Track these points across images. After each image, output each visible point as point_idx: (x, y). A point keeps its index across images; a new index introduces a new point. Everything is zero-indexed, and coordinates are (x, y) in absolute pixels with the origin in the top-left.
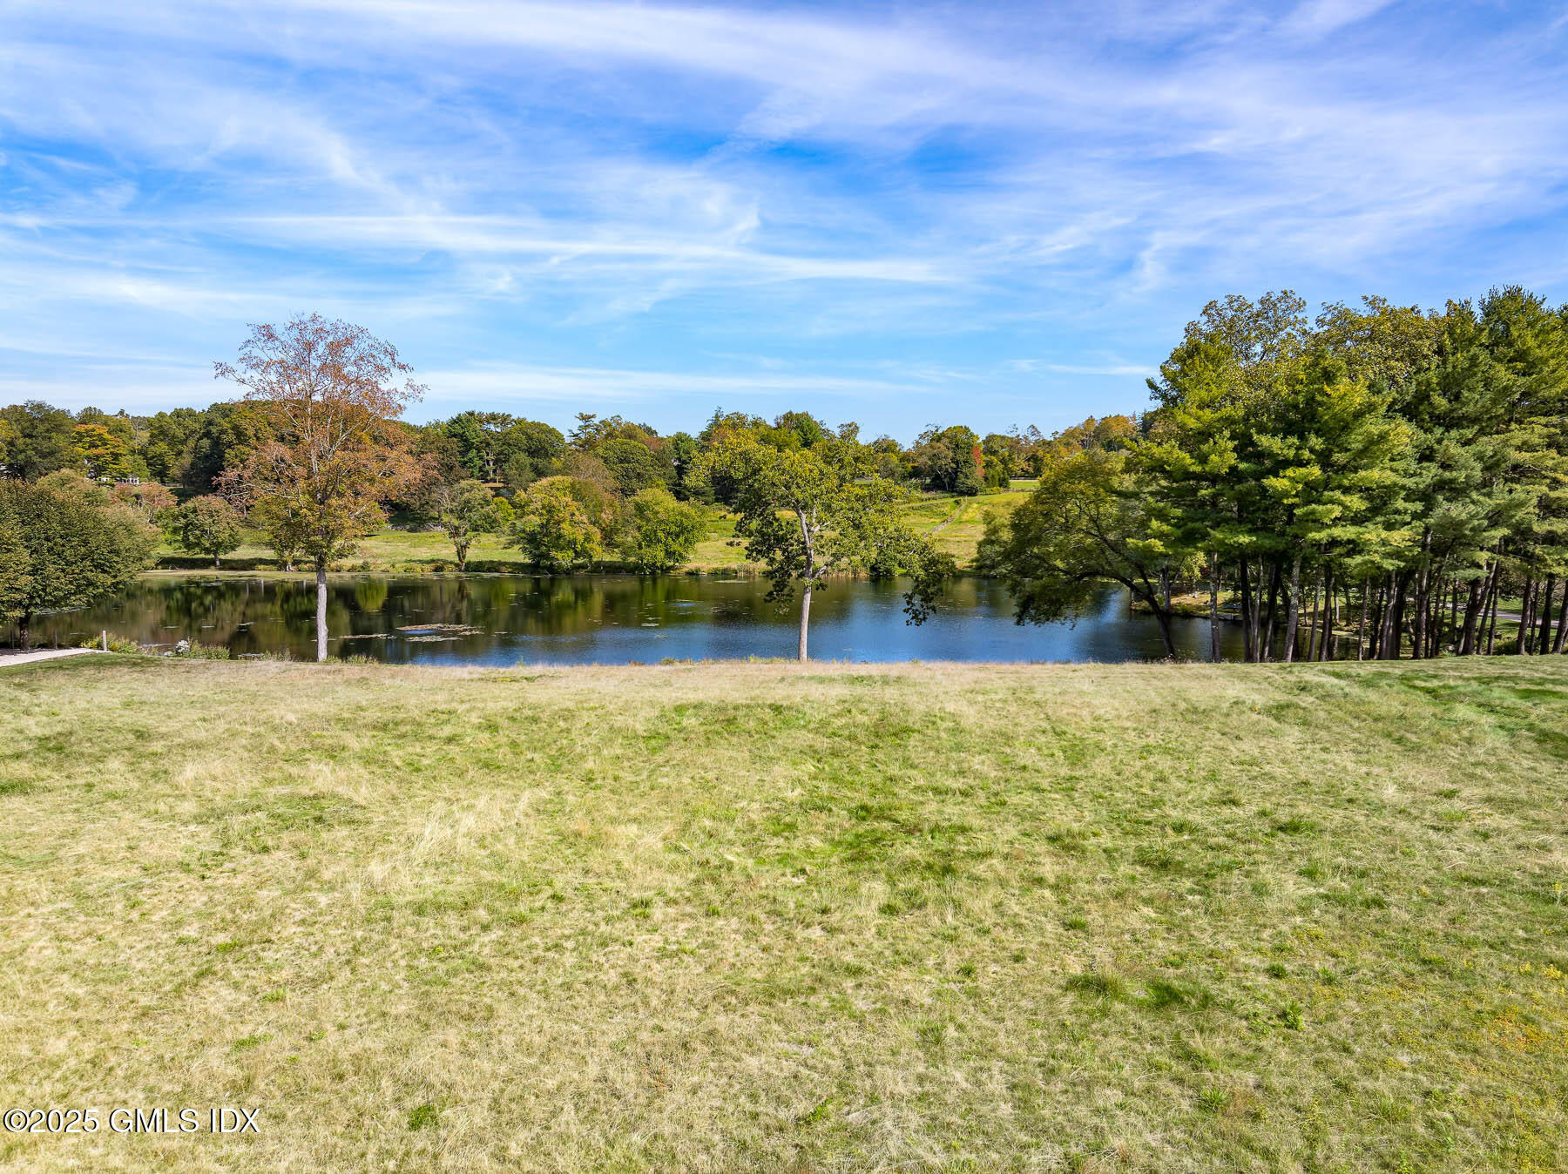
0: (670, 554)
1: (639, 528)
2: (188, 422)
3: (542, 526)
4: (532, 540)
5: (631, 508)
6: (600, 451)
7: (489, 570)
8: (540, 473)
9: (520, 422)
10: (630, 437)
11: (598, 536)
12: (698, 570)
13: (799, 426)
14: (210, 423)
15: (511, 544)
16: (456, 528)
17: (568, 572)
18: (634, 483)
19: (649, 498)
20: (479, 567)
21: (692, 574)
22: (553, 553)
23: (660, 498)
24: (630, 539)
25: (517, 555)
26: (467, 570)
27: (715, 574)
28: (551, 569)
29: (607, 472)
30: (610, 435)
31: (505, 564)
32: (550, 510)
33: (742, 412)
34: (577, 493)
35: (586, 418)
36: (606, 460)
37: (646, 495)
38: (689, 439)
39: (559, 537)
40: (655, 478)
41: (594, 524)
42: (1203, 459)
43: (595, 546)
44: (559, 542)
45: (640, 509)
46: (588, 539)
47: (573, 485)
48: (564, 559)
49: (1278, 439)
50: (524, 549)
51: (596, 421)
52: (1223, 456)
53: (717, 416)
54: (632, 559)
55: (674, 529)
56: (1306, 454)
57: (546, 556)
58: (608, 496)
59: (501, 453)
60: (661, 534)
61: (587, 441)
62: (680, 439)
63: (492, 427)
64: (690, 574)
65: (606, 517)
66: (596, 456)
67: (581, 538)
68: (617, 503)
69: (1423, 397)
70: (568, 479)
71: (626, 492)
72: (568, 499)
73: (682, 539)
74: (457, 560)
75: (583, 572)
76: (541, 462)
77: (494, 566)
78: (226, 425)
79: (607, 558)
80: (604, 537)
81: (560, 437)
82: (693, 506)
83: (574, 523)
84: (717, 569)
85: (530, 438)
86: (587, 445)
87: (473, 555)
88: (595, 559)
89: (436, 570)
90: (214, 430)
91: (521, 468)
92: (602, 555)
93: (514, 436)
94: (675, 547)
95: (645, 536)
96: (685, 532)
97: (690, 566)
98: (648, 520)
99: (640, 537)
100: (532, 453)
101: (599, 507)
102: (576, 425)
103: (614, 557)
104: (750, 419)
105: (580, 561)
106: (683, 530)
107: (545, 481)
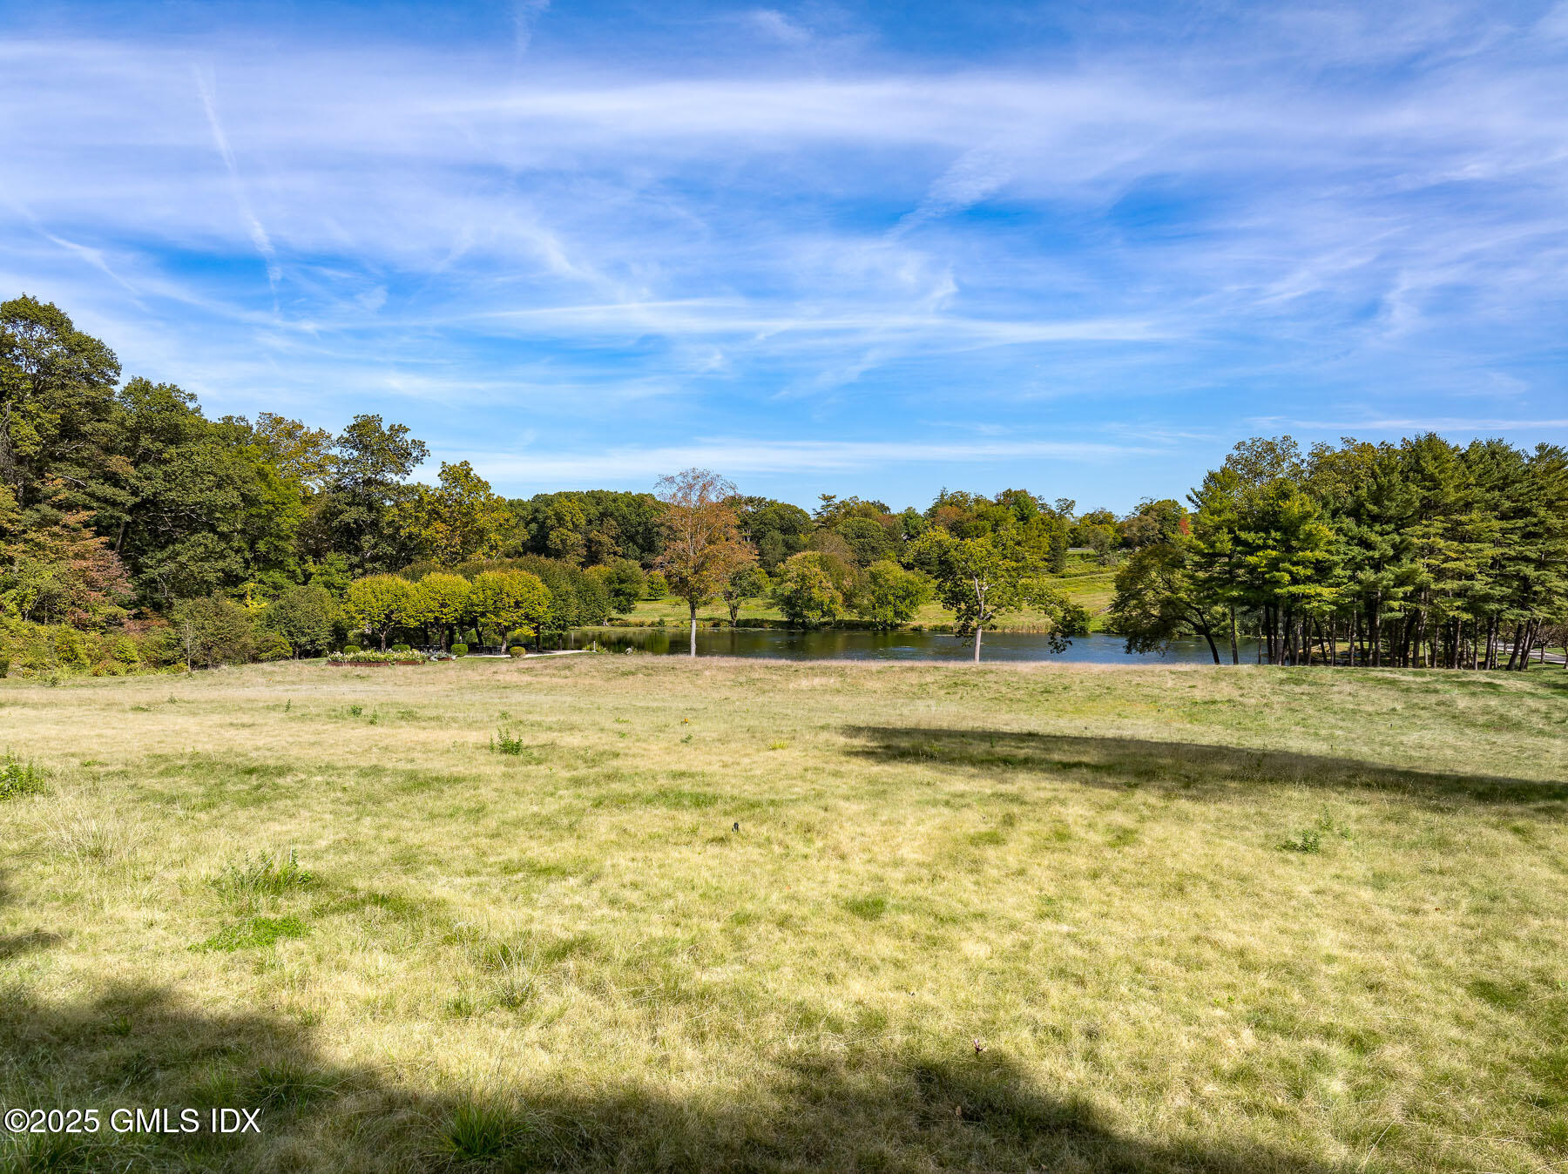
0: (897, 614)
1: (873, 593)
2: (519, 510)
3: (796, 591)
4: (788, 602)
5: (867, 577)
6: (841, 528)
7: (755, 626)
8: (791, 548)
9: (772, 503)
10: (866, 516)
11: (840, 599)
12: (921, 627)
13: (1017, 503)
14: (537, 511)
15: (770, 606)
16: (731, 594)
17: (817, 628)
18: (870, 556)
19: (881, 568)
20: (747, 623)
21: (917, 630)
22: (805, 612)
23: (892, 570)
24: (866, 602)
25: (776, 614)
26: (737, 626)
27: (935, 630)
28: (804, 625)
29: (847, 547)
30: (848, 513)
31: (767, 621)
32: (803, 578)
33: (965, 490)
34: (824, 564)
35: (827, 498)
36: (845, 536)
37: (879, 566)
38: (917, 516)
39: (810, 599)
40: (887, 551)
41: (837, 589)
42: (1212, 545)
43: (838, 607)
44: (810, 604)
45: (874, 577)
46: (832, 601)
47: (821, 558)
48: (814, 617)
49: (1252, 534)
50: (782, 610)
51: (837, 501)
52: (1225, 542)
53: (942, 495)
54: (867, 618)
55: (901, 593)
56: (1270, 542)
57: (800, 615)
58: (848, 567)
59: (759, 530)
60: (891, 598)
61: (828, 519)
62: (909, 516)
63: (750, 509)
64: (914, 629)
65: (847, 583)
66: (838, 533)
67: (827, 601)
68: (855, 572)
69: (1360, 505)
70: (818, 554)
71: (864, 563)
72: (817, 570)
73: (908, 601)
74: (729, 618)
75: (827, 628)
76: (791, 538)
77: (759, 623)
78: (550, 513)
79: (847, 618)
80: (845, 601)
81: (806, 516)
82: (918, 575)
83: (821, 588)
84: (936, 627)
85: (782, 518)
86: (828, 523)
87: (742, 615)
88: (837, 618)
89: (714, 625)
90: (540, 516)
91: (775, 544)
92: (844, 615)
93: (769, 516)
94: (902, 608)
95: (878, 598)
96: (910, 596)
97: (914, 624)
98: (881, 586)
99: (874, 600)
100: (784, 531)
101: (841, 576)
102: (819, 505)
103: (853, 616)
104: (973, 496)
105: (826, 619)
106: (909, 594)
107: (799, 556)
